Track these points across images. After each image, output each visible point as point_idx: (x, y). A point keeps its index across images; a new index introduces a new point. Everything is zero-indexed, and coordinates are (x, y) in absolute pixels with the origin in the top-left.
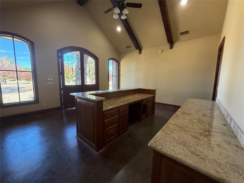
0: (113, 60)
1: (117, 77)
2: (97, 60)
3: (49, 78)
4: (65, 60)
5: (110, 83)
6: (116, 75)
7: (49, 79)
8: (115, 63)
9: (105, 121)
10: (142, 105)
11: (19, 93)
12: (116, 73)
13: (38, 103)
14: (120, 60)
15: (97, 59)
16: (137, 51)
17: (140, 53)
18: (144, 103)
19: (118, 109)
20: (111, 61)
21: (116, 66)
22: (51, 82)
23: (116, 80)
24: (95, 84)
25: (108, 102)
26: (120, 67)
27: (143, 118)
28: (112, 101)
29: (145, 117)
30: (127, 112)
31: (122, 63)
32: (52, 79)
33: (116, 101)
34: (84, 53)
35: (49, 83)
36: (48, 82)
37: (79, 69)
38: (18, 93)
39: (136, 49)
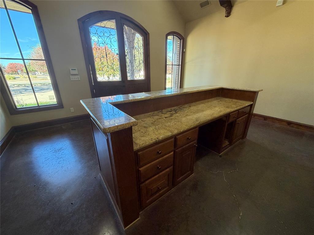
0: (174, 35)
1: (180, 66)
2: (147, 37)
3: (72, 69)
4: (92, 38)
5: (168, 76)
6: (178, 63)
7: (73, 72)
8: (177, 42)
9: (141, 169)
10: (227, 124)
11: (34, 92)
12: (178, 60)
13: (63, 108)
14: (187, 34)
15: (146, 34)
16: (223, 11)
17: (228, 14)
18: (231, 120)
19: (173, 139)
20: (170, 38)
21: (178, 48)
22: (77, 77)
23: (178, 72)
24: (143, 79)
25: (156, 117)
26: (185, 49)
27: (225, 147)
28: (164, 116)
29: (228, 144)
30: (194, 143)
31: (190, 40)
32: (76, 72)
33: (172, 115)
34: (124, 24)
35: (73, 78)
36: (71, 77)
37: (117, 54)
38: (33, 94)
39: (221, 5)
